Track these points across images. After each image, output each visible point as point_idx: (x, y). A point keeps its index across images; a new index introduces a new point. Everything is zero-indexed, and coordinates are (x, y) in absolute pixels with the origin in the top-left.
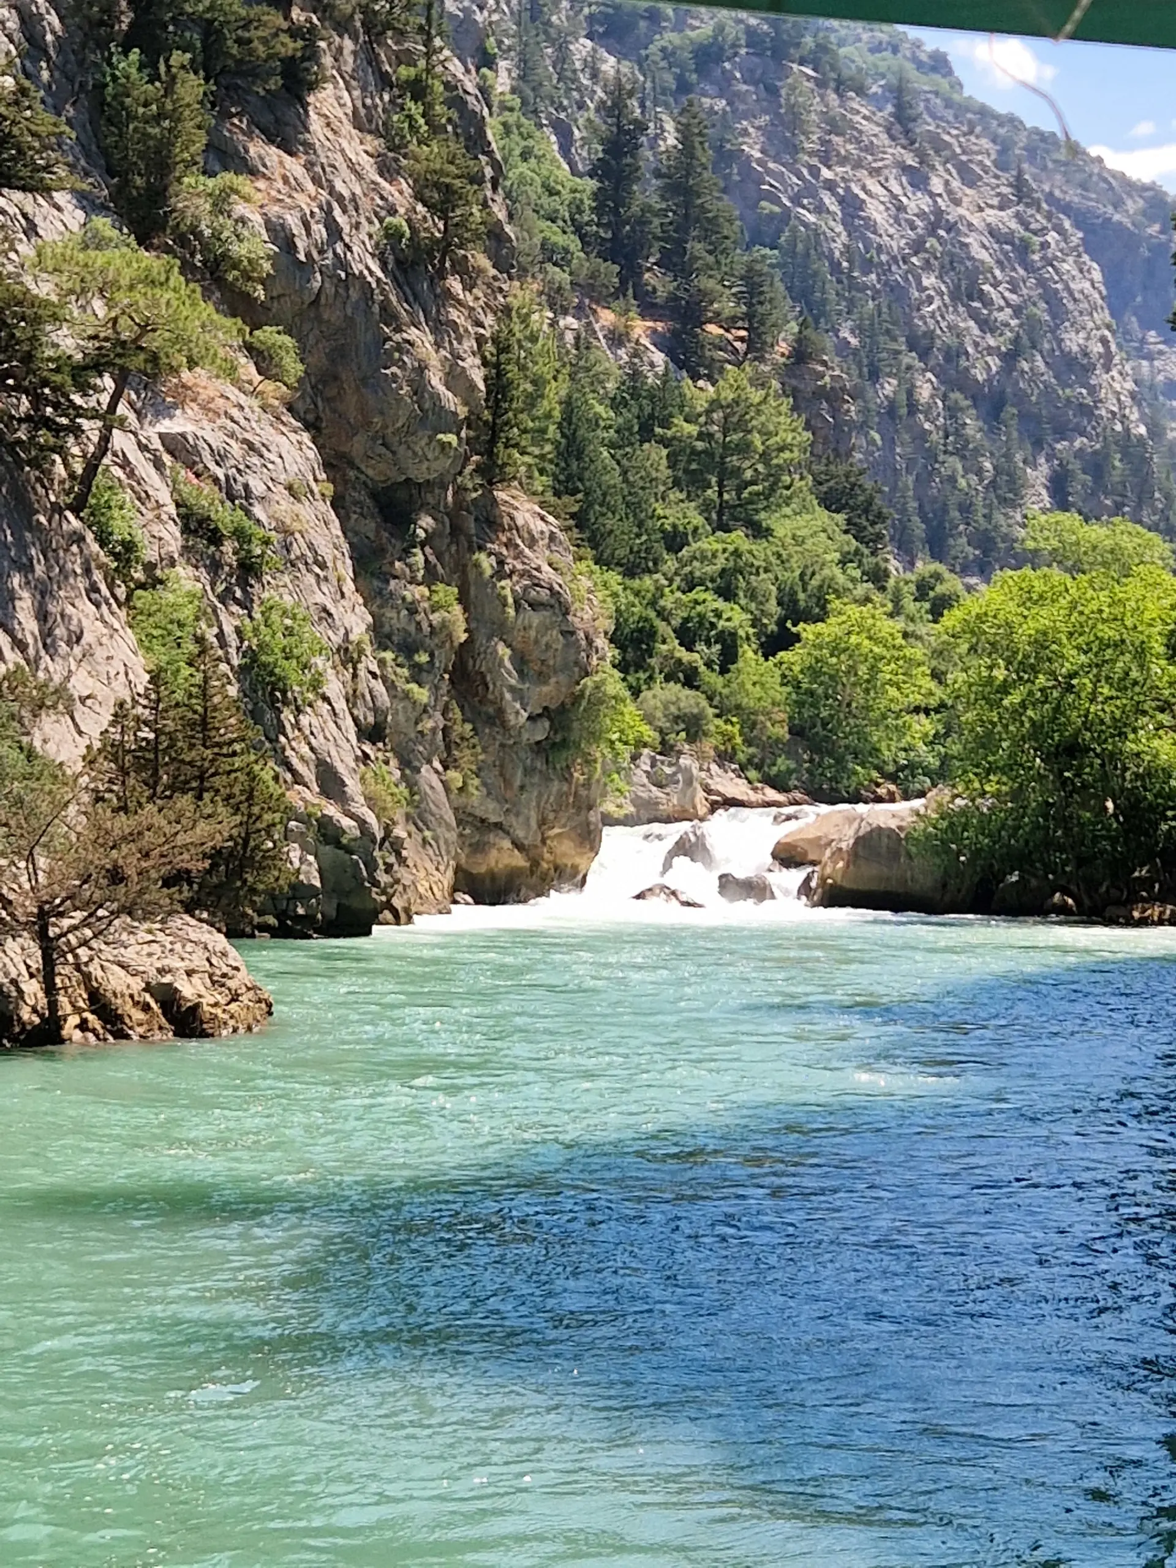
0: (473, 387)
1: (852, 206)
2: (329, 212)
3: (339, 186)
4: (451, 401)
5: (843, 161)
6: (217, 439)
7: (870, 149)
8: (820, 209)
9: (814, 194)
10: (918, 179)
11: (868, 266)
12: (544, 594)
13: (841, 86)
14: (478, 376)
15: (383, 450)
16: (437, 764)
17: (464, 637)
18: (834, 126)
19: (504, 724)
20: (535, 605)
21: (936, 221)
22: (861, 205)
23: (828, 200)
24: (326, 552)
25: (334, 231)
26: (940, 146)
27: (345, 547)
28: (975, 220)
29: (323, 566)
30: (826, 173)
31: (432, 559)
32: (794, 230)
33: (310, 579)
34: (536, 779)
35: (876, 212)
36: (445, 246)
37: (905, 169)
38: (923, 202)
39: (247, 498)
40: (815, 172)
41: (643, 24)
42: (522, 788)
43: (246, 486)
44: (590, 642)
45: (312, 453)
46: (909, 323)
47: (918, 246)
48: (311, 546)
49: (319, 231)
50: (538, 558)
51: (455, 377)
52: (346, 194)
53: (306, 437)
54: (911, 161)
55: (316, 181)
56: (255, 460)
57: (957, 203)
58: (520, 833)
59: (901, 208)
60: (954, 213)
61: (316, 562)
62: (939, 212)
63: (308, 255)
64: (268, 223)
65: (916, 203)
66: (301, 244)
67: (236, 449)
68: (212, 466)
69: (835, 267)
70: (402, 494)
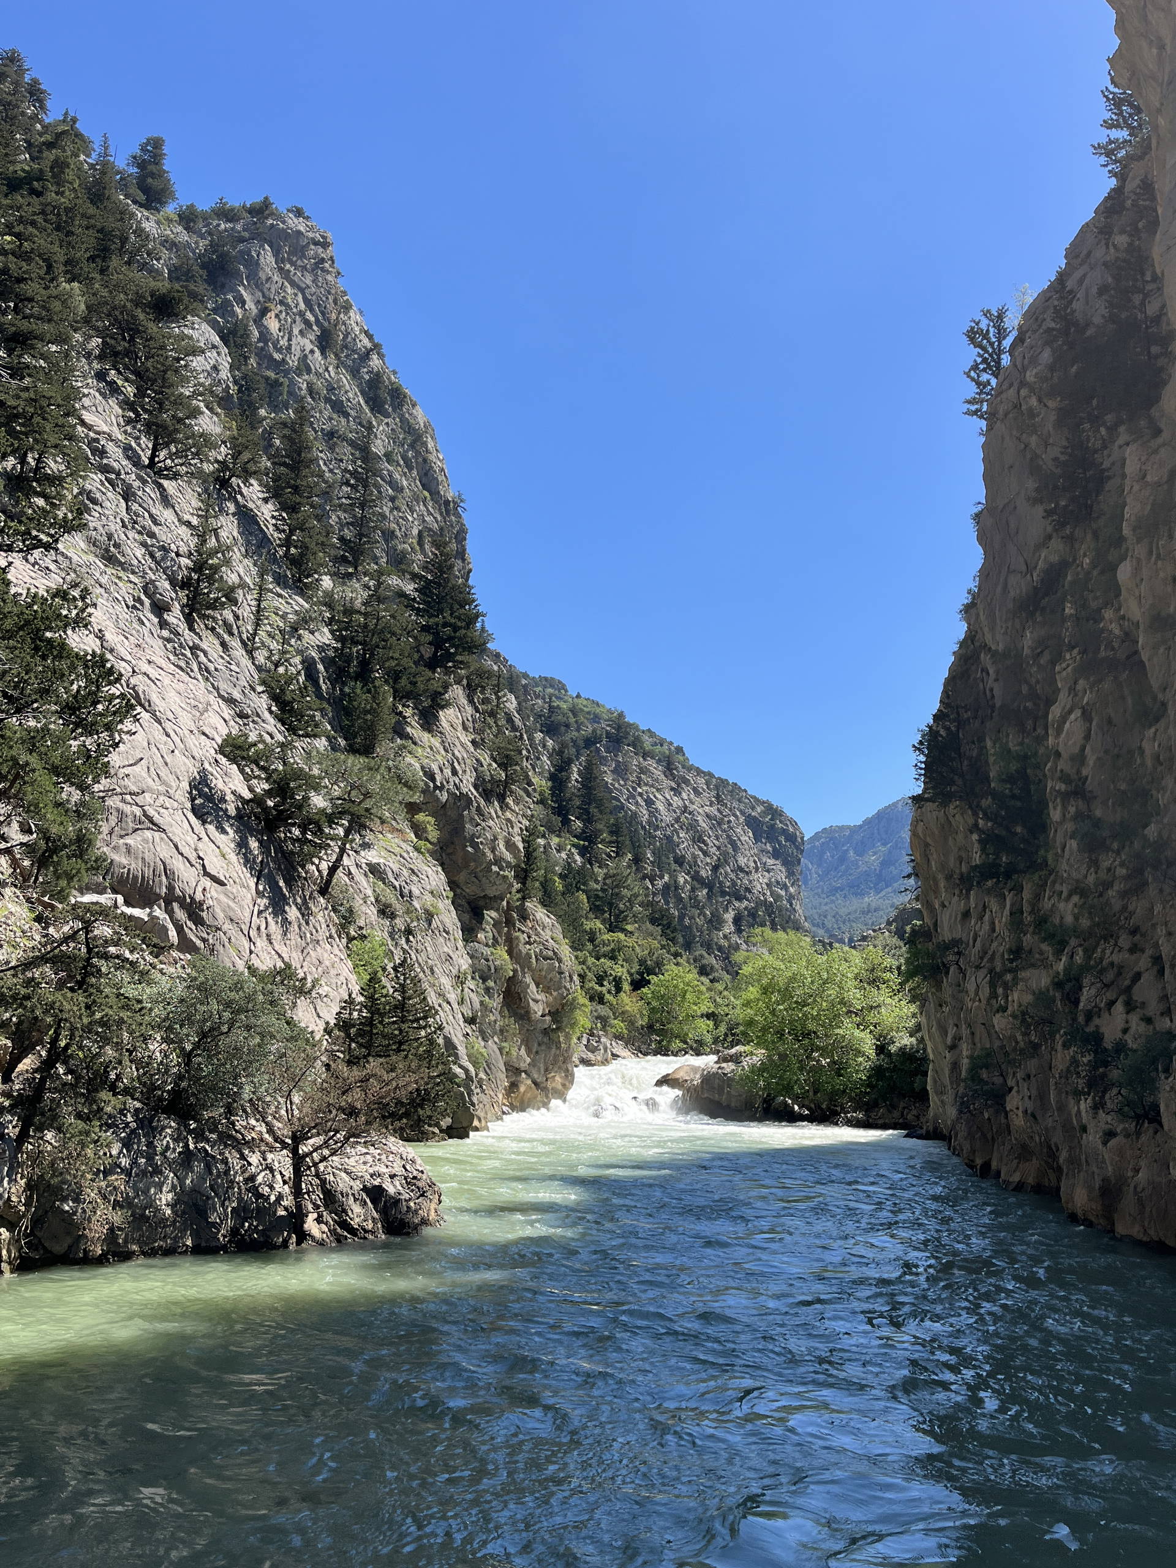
0: (519, 850)
1: (649, 803)
2: (452, 765)
3: (456, 753)
4: (508, 856)
5: (646, 785)
6: (395, 867)
7: (657, 780)
8: (637, 803)
9: (634, 797)
10: (676, 791)
11: (657, 828)
12: (550, 953)
13: (645, 755)
14: (521, 846)
15: (475, 880)
16: (496, 1039)
17: (511, 974)
18: (643, 770)
19: (529, 1019)
20: (546, 958)
21: (685, 810)
22: (653, 803)
23: (639, 799)
24: (450, 927)
25: (454, 772)
27: (459, 924)
28: (700, 811)
29: (448, 933)
30: (639, 790)
31: (496, 934)
32: (626, 812)
33: (442, 940)
34: (543, 1048)
35: (660, 806)
36: (506, 784)
37: (672, 789)
38: (680, 803)
39: (411, 897)
40: (634, 789)
41: (563, 729)
42: (537, 1052)
43: (410, 892)
44: (571, 977)
45: (443, 876)
46: (674, 851)
47: (677, 820)
48: (441, 922)
49: (448, 772)
50: (546, 935)
51: (510, 845)
52: (460, 756)
53: (440, 869)
54: (674, 785)
55: (446, 751)
56: (415, 878)
57: (693, 803)
58: (536, 1076)
59: (670, 804)
60: (692, 807)
61: (445, 931)
62: (686, 807)
63: (441, 783)
64: (422, 768)
65: (676, 802)
66: (438, 778)
67: (405, 872)
68: (393, 880)
69: (644, 828)
70: (481, 903)
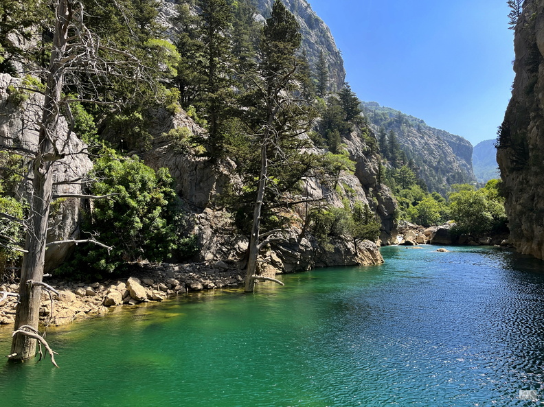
0: (377, 170)
2: (356, 148)
3: (357, 144)
10: (422, 138)
13: (410, 126)
17: (378, 204)
19: (384, 217)
20: (387, 200)
21: (426, 143)
22: (414, 142)
26: (425, 133)
27: (364, 193)
28: (432, 143)
29: (362, 195)
30: (409, 139)
32: (404, 147)
35: (417, 143)
38: (423, 141)
41: (380, 121)
43: (351, 185)
45: (358, 180)
46: (423, 159)
48: (360, 193)
49: (355, 151)
54: (421, 136)
55: (354, 144)
56: (351, 182)
57: (429, 141)
59: (420, 142)
63: (354, 154)
68: (347, 183)
69: (411, 152)
70: (368, 186)
